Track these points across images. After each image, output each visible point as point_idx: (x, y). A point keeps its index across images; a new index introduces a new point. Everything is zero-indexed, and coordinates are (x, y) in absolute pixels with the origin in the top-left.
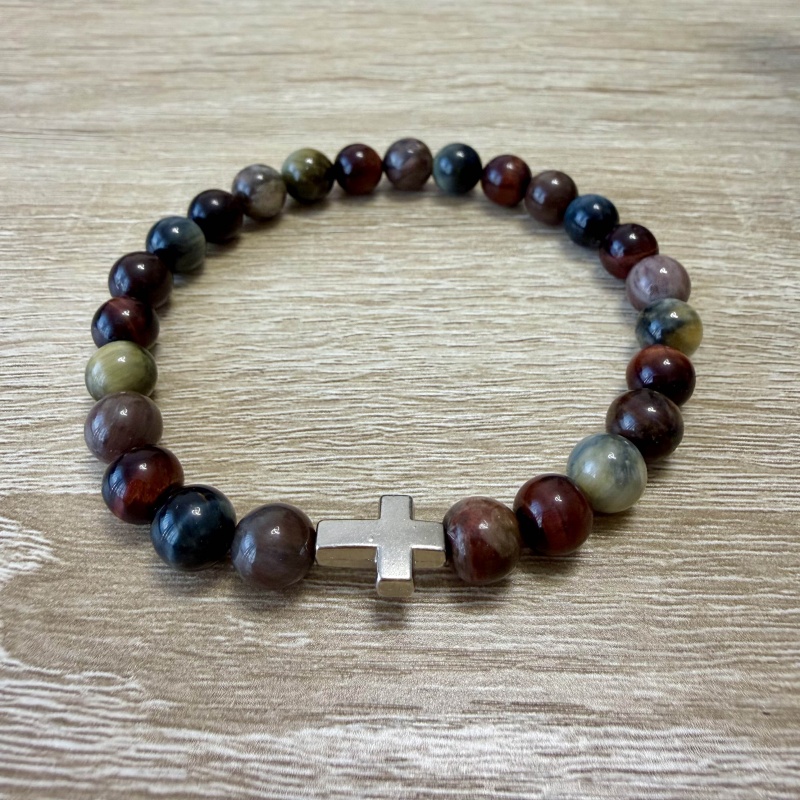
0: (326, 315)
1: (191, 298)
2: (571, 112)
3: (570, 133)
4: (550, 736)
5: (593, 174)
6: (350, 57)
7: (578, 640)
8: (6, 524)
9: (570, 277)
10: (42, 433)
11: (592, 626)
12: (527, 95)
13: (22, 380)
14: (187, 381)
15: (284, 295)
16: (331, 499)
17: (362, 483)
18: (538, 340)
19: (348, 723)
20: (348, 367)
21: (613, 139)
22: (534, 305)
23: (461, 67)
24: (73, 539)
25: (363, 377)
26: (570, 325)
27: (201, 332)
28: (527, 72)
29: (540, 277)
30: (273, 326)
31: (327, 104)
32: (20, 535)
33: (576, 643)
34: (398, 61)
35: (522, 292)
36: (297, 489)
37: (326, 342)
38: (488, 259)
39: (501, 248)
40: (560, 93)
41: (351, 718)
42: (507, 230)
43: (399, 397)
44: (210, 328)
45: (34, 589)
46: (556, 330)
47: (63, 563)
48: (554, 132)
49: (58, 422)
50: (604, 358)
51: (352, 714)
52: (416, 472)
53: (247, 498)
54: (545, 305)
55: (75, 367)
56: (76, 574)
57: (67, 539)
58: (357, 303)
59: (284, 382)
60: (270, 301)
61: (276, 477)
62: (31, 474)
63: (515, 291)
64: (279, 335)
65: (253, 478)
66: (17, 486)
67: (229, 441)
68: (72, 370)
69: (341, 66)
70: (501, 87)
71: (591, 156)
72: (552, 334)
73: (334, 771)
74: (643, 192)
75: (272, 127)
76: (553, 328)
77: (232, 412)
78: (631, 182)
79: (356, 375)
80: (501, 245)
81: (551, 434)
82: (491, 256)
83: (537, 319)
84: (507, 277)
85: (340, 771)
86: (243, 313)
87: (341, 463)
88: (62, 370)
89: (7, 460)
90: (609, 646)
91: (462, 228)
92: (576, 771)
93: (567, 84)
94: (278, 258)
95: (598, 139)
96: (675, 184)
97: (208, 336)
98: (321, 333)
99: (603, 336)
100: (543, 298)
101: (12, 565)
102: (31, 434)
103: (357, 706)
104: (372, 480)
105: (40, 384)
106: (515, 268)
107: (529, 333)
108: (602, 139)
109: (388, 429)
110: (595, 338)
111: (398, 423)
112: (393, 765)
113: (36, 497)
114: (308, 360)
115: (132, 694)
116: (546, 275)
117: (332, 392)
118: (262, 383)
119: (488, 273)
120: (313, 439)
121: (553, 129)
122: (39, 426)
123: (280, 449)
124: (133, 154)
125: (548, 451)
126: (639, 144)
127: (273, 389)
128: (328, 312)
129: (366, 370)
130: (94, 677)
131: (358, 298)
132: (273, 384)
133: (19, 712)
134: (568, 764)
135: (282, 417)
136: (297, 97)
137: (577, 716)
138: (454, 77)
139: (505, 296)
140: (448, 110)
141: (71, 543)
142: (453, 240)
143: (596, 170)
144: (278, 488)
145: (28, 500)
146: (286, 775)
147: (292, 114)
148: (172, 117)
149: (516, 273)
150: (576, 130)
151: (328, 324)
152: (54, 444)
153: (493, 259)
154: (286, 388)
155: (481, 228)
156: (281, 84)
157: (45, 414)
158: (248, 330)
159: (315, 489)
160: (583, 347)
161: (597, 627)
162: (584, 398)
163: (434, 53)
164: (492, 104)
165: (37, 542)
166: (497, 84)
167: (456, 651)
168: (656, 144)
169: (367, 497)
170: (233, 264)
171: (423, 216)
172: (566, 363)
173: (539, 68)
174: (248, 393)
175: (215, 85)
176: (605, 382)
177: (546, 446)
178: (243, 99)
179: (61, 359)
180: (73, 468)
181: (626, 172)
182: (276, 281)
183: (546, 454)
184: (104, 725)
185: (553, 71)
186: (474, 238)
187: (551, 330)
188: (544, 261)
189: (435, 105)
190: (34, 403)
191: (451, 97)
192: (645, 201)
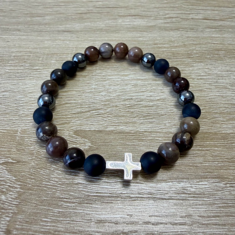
0: (145, 84)
1: (108, 79)
2: (199, 26)
3: (200, 32)
4: (220, 184)
5: (208, 44)
6: (135, 9)
7: (223, 163)
8: (78, 137)
9: (207, 73)
10: (80, 115)
11: (226, 160)
12: (186, 21)
13: (70, 101)
14: (113, 101)
15: (133, 78)
16: (157, 131)
17: (164, 127)
18: (202, 90)
19: (173, 182)
20: (154, 97)
21: (213, 34)
22: (199, 81)
23: (167, 12)
24: (95, 141)
25: (158, 100)
26: (209, 86)
27: (113, 88)
28: (185, 14)
29: (199, 73)
30: (132, 87)
31: (131, 23)
32: (82, 140)
33: (223, 164)
34: (148, 10)
35: (196, 77)
36: (148, 128)
37: (147, 91)
38: (184, 68)
39: (187, 65)
40: (195, 20)
41: (173, 181)
42: (188, 60)
43: (169, 105)
44: (115, 87)
45: (90, 153)
46: (206, 87)
47: (95, 147)
48: (196, 32)
49: (83, 112)
50: (219, 95)
51: (173, 180)
52: (177, 124)
53: (136, 131)
54: (202, 81)
55: (83, 98)
56: (98, 149)
57: (94, 141)
58: (152, 80)
59: (138, 101)
60: (129, 80)
61: (142, 125)
62: (80, 125)
63: (193, 77)
64: (134, 89)
65: (136, 126)
66: (77, 128)
67: (128, 116)
68: (83, 99)
69: (133, 12)
70: (179, 18)
71: (207, 39)
72: (205, 88)
73: (171, 192)
74: (223, 49)
75: (118, 30)
76: (205, 87)
77: (127, 109)
78: (219, 47)
79: (156, 99)
80: (187, 64)
81: (209, 114)
82: (185, 67)
83: (200, 84)
84: (190, 73)
85: (173, 192)
86: (123, 83)
87: (157, 122)
88: (80, 99)
89: (73, 122)
90: (231, 164)
91: (176, 60)
92: (227, 191)
93: (197, 17)
94: (128, 68)
95: (208, 34)
96: (231, 47)
97: (115, 89)
98: (145, 88)
99: (218, 89)
100: (201, 79)
101: (82, 147)
102: (77, 115)
103: (174, 178)
104: (166, 126)
105: (75, 102)
106: (192, 70)
107: (199, 88)
108: (209, 34)
109: (168, 113)
110: (216, 89)
111: (170, 112)
112: (185, 190)
113: (83, 131)
114: (143, 96)
115: (120, 176)
116: (200, 72)
117: (151, 104)
118: (133, 101)
119: (185, 72)
120: (149, 116)
121: (195, 31)
122: (78, 113)
123: (141, 118)
124: (81, 38)
125: (209, 118)
126: (219, 36)
127: (136, 103)
128: (145, 83)
129: (158, 98)
130: (110, 172)
131: (152, 79)
132: (135, 102)
133: (95, 180)
134: (226, 190)
135: (140, 110)
136: (123, 21)
137: (226, 180)
138: (165, 15)
139: (191, 78)
140: (166, 25)
141: (95, 142)
142: (174, 63)
143: (209, 43)
144: (143, 128)
145: (81, 131)
146: (161, 193)
147: (122, 26)
148: (89, 27)
149: (193, 72)
150: (202, 31)
151: (146, 86)
152: (83, 118)
153: (186, 68)
154: (139, 103)
155: (181, 60)
156: (117, 17)
157: (79, 110)
158: (125, 88)
159: (152, 128)
160: (213, 92)
161: (228, 160)
162: (216, 105)
163: (158, 8)
164: (177, 23)
165: (87, 142)
166: (178, 17)
167: (195, 166)
168: (224, 36)
169: (166, 130)
170: (117, 70)
171: (165, 56)
172: (210, 96)
173: (188, 12)
174: (129, 104)
175: (99, 17)
176: (220, 101)
177: (208, 117)
178: (107, 22)
179: (79, 96)
180: (91, 124)
181: (217, 44)
182: (129, 74)
183: (209, 119)
184: (116, 183)
185: (193, 13)
186: (180, 62)
187: (204, 87)
188: (199, 69)
189: (162, 24)
190: (75, 107)
191: (166, 21)
192: (224, 52)
